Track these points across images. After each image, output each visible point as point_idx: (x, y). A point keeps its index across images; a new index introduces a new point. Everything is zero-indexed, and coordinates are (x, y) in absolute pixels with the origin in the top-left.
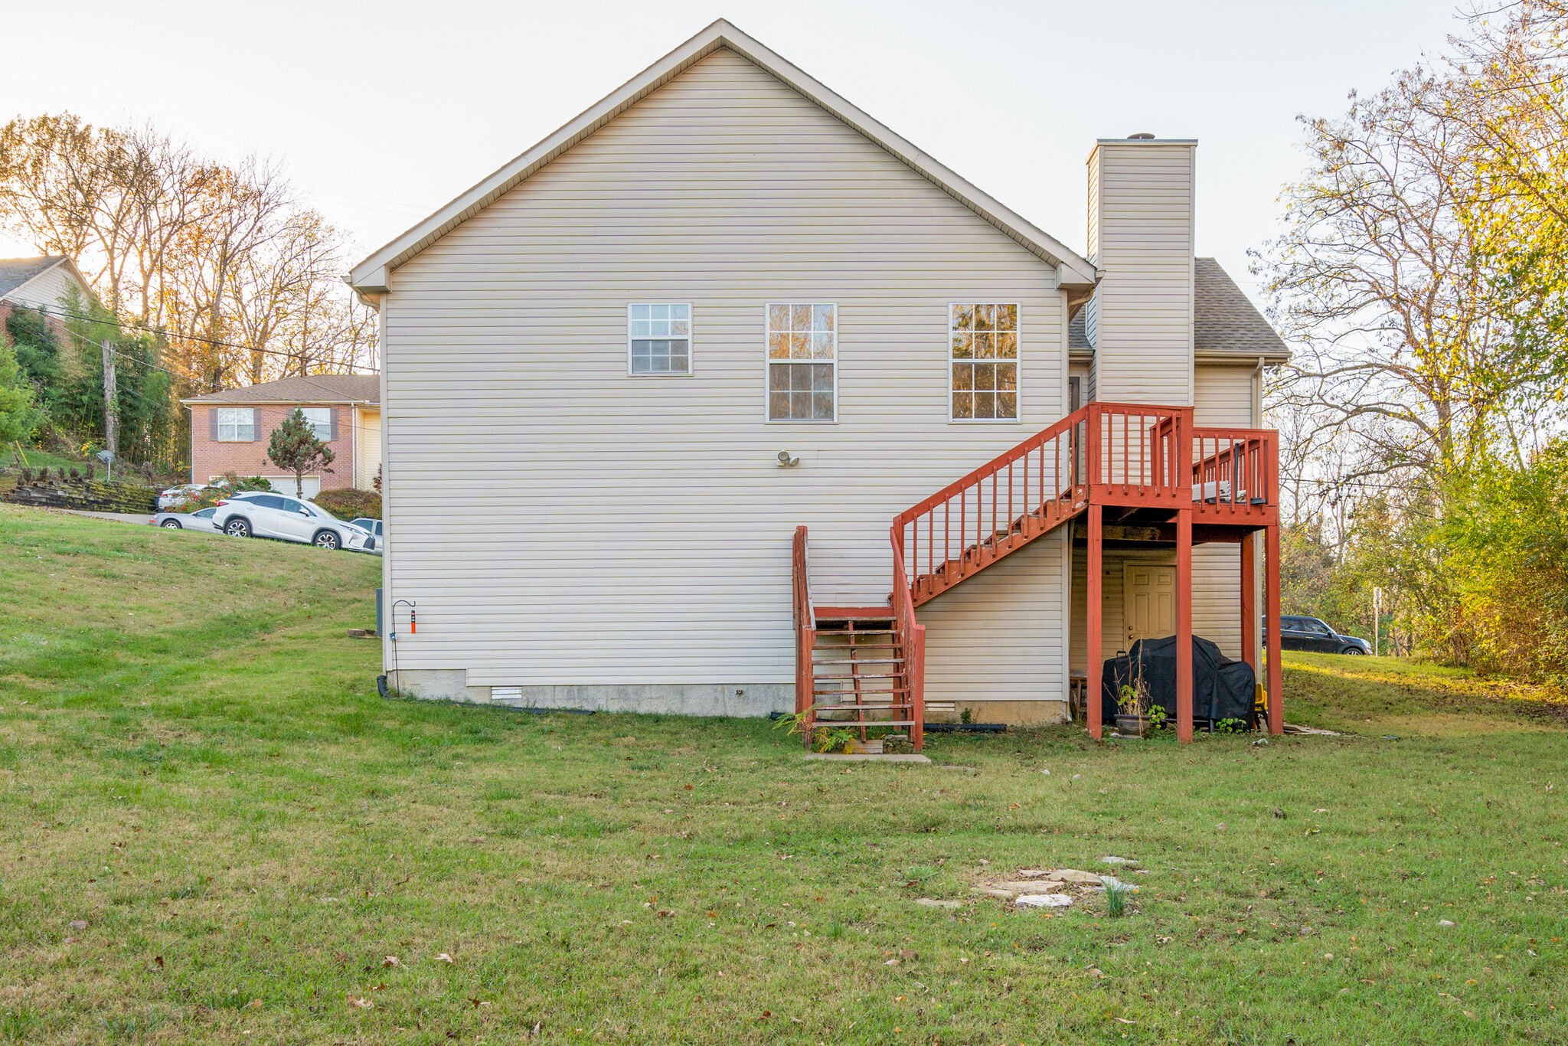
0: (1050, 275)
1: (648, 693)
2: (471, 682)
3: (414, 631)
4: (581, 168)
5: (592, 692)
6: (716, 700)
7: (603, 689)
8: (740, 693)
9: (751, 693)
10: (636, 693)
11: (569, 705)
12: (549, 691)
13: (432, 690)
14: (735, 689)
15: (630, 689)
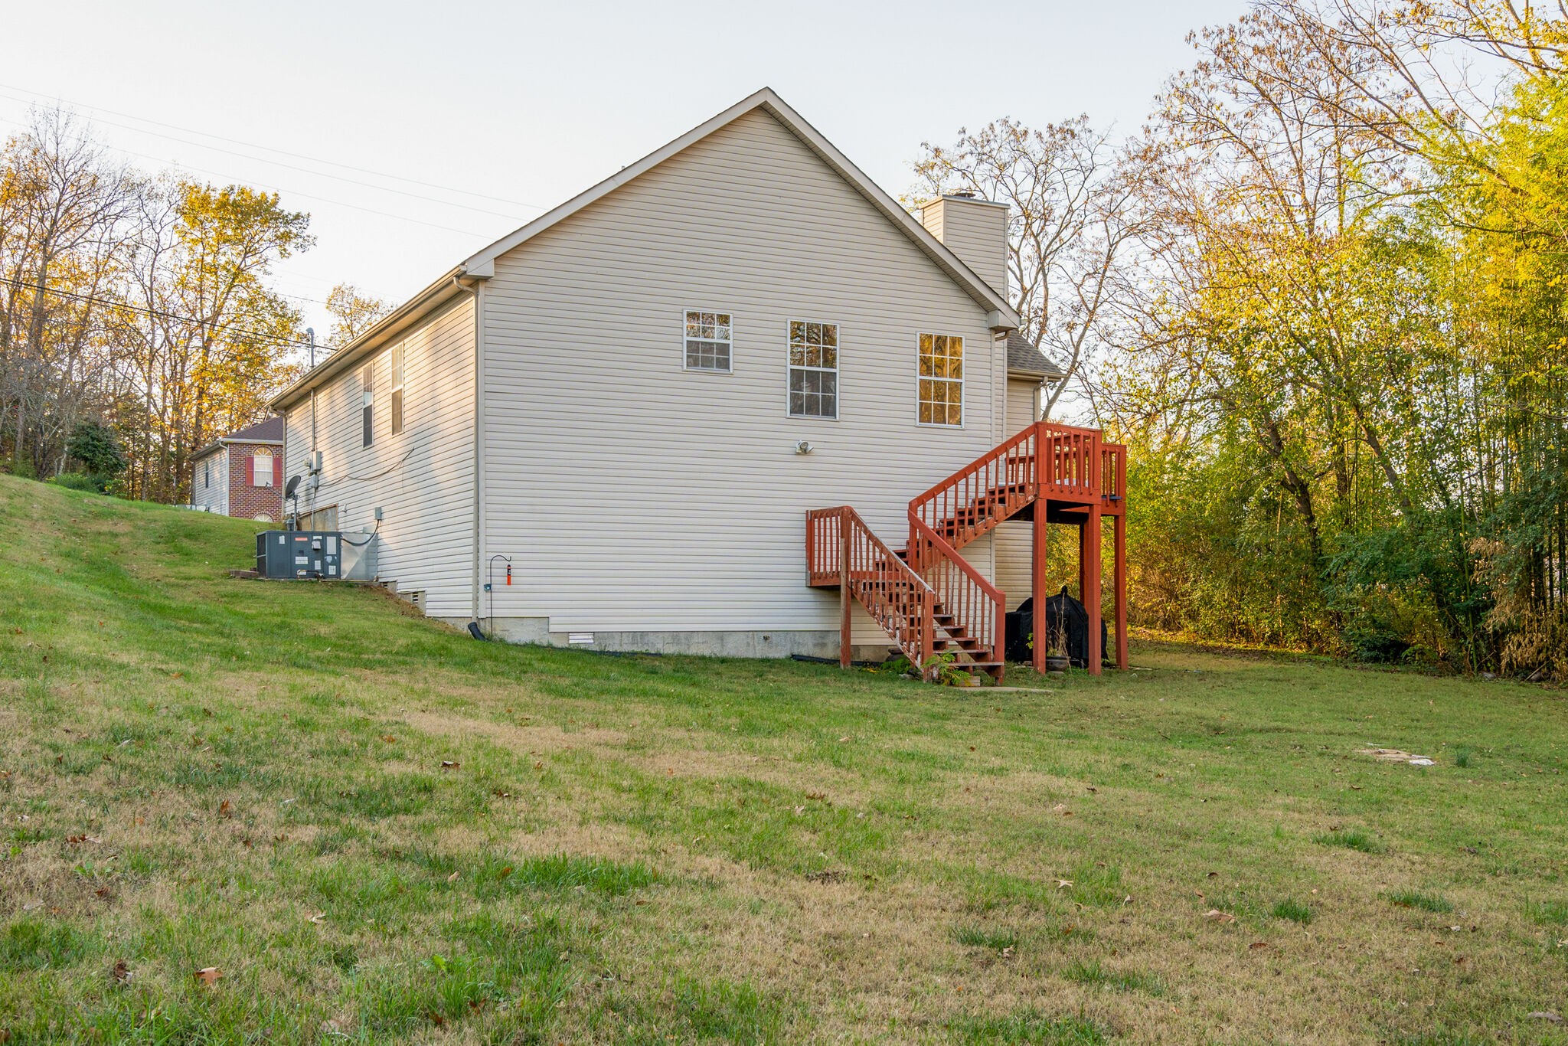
0: (984, 317)
1: (696, 639)
2: (553, 628)
3: (509, 583)
4: (648, 191)
5: (651, 637)
6: (748, 644)
7: (661, 635)
8: (766, 638)
9: (774, 638)
10: (686, 639)
11: (636, 649)
12: (617, 636)
13: (521, 635)
14: (762, 635)
15: (682, 635)
